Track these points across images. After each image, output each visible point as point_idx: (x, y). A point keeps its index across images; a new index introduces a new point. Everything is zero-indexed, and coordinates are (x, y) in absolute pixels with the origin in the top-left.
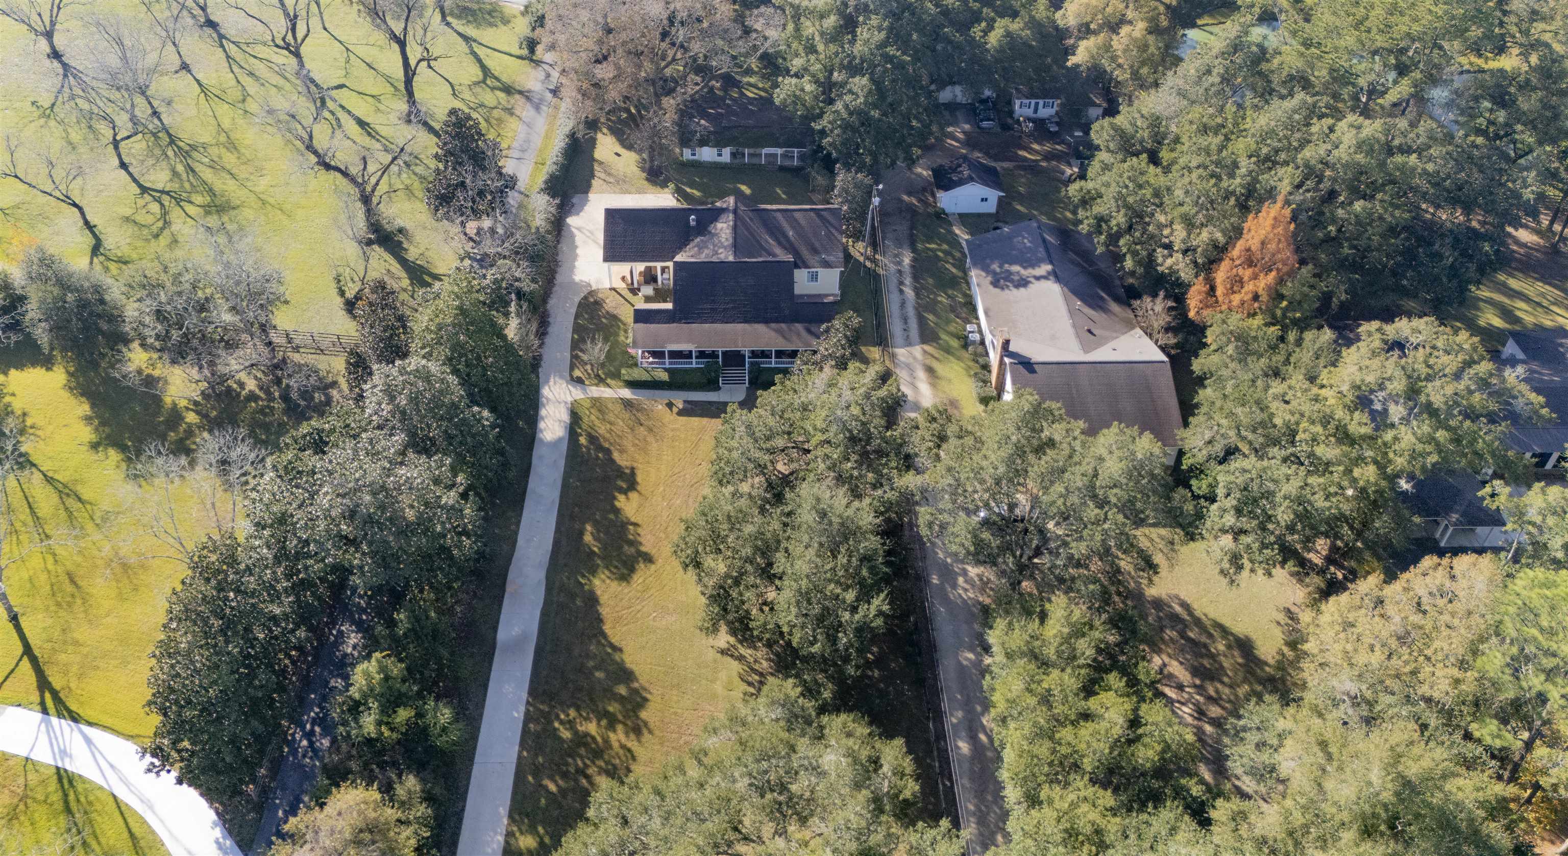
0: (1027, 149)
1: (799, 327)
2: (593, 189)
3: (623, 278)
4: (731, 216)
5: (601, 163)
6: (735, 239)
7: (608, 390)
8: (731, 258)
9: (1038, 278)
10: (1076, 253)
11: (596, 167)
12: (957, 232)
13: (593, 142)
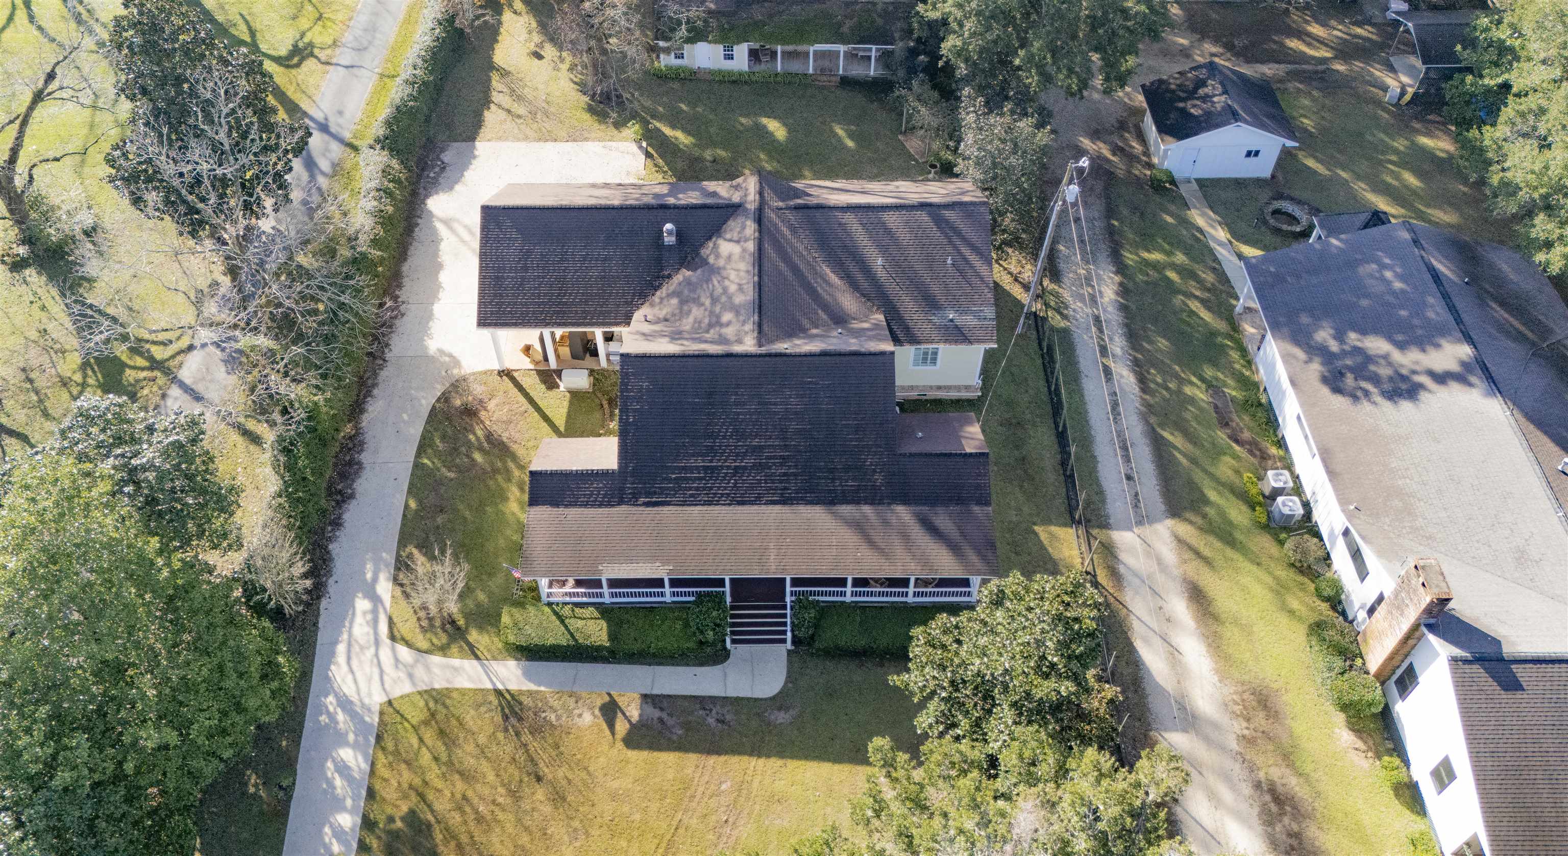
0: (1301, 34)
1: (903, 513)
2: (484, 132)
3: (527, 349)
4: (751, 228)
5: (505, 74)
6: (760, 287)
7: (470, 665)
8: (749, 345)
9: (1441, 378)
10: (1503, 304)
11: (496, 82)
12: (1200, 222)
13: (492, 33)
